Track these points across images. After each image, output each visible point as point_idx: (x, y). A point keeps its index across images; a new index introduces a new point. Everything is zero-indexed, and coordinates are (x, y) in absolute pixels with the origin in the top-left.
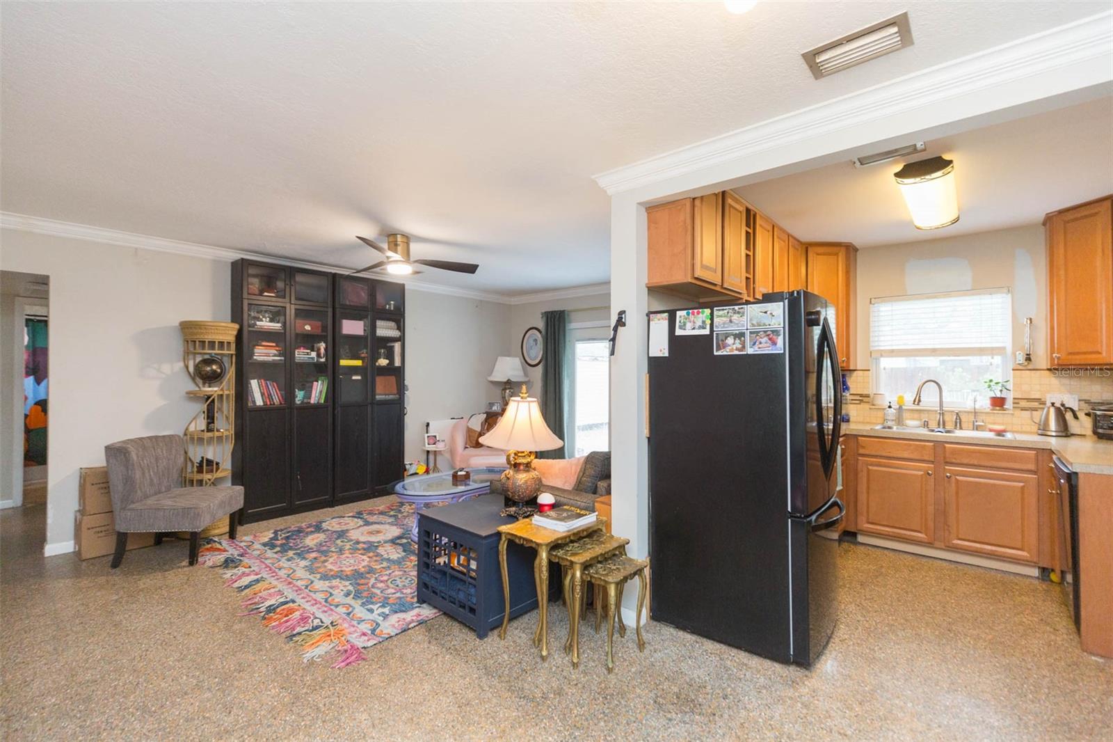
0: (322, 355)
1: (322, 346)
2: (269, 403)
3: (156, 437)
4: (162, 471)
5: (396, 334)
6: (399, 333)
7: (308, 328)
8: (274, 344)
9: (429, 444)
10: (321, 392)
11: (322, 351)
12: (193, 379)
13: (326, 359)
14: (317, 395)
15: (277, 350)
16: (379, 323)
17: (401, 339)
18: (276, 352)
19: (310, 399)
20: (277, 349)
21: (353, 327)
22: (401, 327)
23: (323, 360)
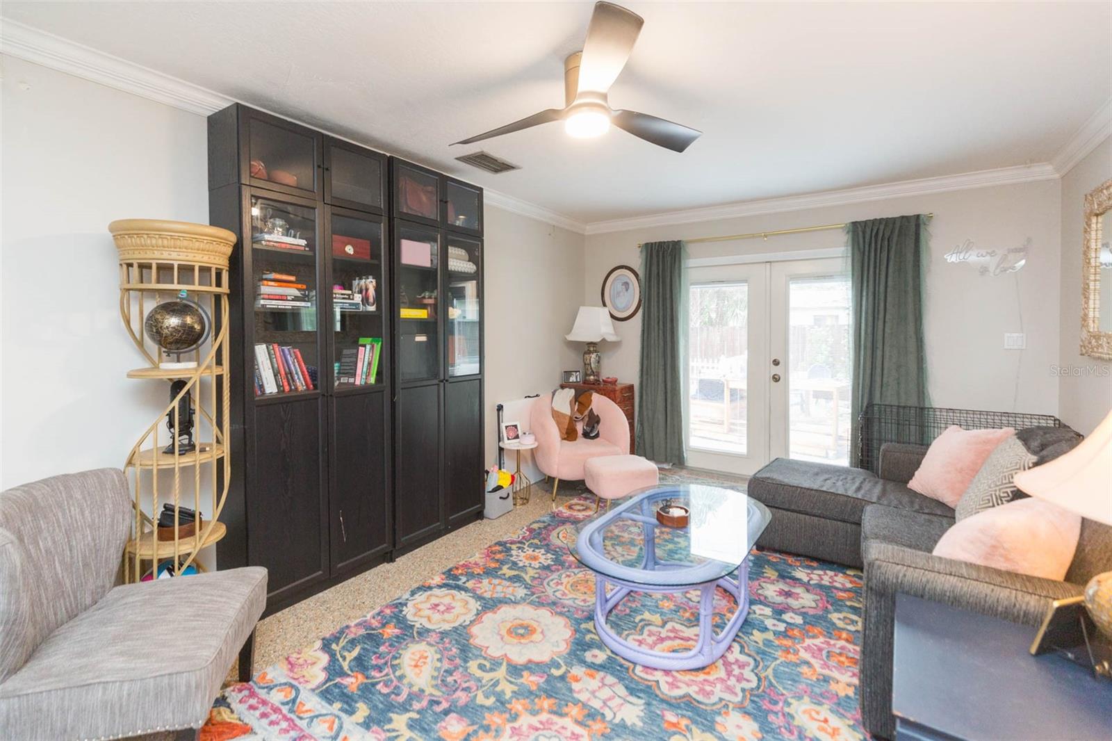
0: (371, 300)
1: (370, 283)
2: (287, 388)
3: (65, 479)
4: (84, 557)
5: (470, 267)
6: (475, 267)
7: (349, 250)
8: (293, 278)
9: (508, 439)
10: (370, 364)
11: (372, 292)
12: (140, 344)
13: (379, 308)
14: (365, 369)
15: (299, 289)
16: (452, 251)
17: (478, 276)
18: (297, 293)
19: (354, 375)
20: (300, 286)
21: (416, 253)
22: (476, 256)
23: (372, 308)
